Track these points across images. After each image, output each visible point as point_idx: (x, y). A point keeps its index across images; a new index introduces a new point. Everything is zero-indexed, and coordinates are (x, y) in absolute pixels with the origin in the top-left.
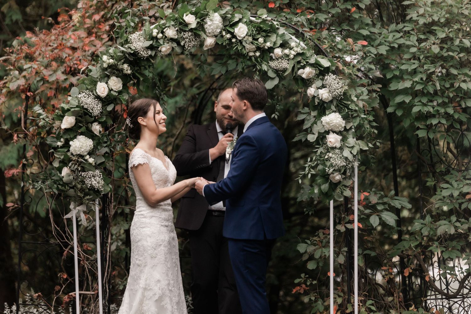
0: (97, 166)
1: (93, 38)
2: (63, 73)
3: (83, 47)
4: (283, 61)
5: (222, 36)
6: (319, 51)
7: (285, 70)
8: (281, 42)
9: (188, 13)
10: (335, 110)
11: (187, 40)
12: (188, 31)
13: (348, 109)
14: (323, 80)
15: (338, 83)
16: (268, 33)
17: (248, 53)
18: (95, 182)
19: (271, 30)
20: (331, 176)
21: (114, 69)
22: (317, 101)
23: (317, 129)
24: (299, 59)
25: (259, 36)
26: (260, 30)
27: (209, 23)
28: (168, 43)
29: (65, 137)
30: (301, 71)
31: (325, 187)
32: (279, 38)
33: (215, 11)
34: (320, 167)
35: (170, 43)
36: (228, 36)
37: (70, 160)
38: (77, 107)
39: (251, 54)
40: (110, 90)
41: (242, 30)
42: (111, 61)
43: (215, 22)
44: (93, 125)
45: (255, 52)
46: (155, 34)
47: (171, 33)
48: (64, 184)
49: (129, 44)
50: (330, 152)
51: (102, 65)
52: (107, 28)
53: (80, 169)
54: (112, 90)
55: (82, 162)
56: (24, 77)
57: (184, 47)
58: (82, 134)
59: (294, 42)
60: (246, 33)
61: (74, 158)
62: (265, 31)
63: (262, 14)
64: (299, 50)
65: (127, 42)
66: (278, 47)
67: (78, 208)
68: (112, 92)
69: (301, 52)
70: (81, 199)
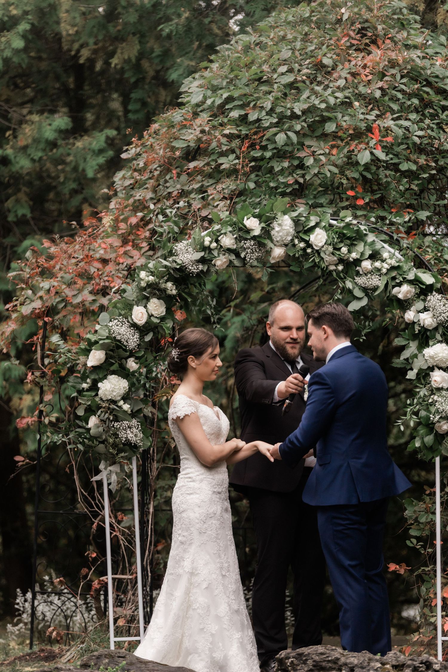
0: (134, 415)
1: (129, 248)
2: (91, 292)
3: (116, 258)
4: (373, 277)
5: (294, 245)
6: (420, 264)
7: (375, 289)
8: (371, 252)
9: (250, 215)
10: (441, 339)
11: (249, 251)
12: (249, 239)
14: (424, 300)
15: (444, 305)
16: (354, 240)
17: (327, 266)
18: (131, 435)
19: (357, 237)
20: (437, 425)
21: (155, 289)
22: (417, 328)
23: (419, 364)
24: (394, 274)
25: (342, 245)
26: (342, 237)
27: (277, 229)
28: (224, 255)
29: (93, 377)
30: (396, 289)
31: (429, 439)
32: (367, 247)
33: (285, 213)
34: (423, 413)
35: (227, 255)
36: (302, 245)
37: (99, 407)
38: (107, 338)
39: (332, 268)
40: (150, 316)
41: (320, 236)
42: (151, 278)
43: (284, 227)
44: (128, 360)
45: (336, 265)
46: (207, 243)
47: (228, 241)
48: (92, 438)
49: (174, 257)
50: (434, 394)
51: (140, 283)
52: (147, 234)
53: (111, 418)
54: (152, 315)
55: (114, 409)
56: (41, 298)
57: (244, 259)
58: (113, 373)
59: (387, 251)
60: (324, 241)
61: (104, 405)
62: (349, 238)
63: (345, 217)
64: (393, 262)
65: (171, 253)
66: (367, 259)
67: (109, 468)
68: (152, 318)
69: (397, 264)
70: (113, 456)
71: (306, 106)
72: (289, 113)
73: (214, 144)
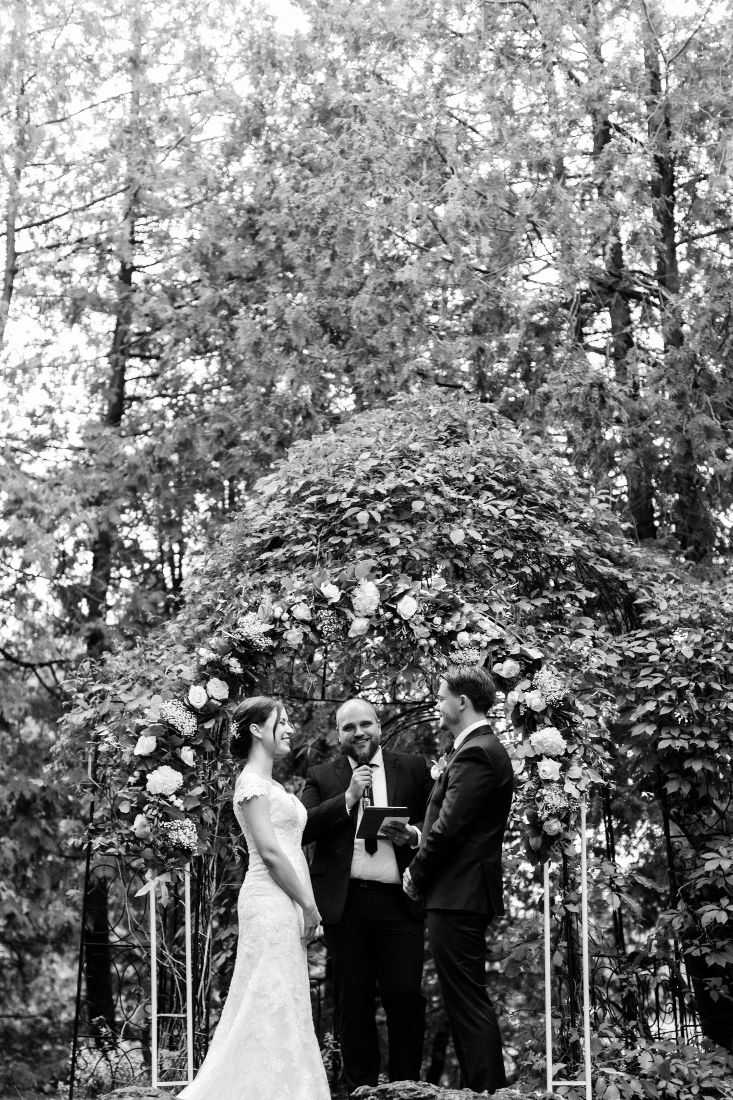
0: (187, 814)
4: (471, 651)
5: (378, 616)
8: (468, 623)
9: (328, 582)
10: (551, 723)
11: (326, 622)
12: (327, 608)
13: (571, 722)
14: (531, 679)
15: (555, 683)
16: (449, 610)
17: (417, 640)
18: (184, 837)
19: (453, 607)
20: (546, 823)
21: (216, 667)
22: (522, 710)
23: (524, 752)
24: (496, 648)
25: (435, 615)
26: (435, 607)
27: (359, 596)
28: (298, 627)
29: (141, 768)
30: (498, 666)
31: (536, 842)
32: (464, 618)
33: (368, 579)
35: (301, 627)
36: (389, 615)
37: (147, 802)
38: (159, 721)
39: (423, 642)
40: (210, 698)
41: (409, 605)
44: (183, 749)
45: (428, 639)
46: (277, 614)
47: (302, 612)
48: (137, 840)
49: (239, 629)
50: (543, 787)
51: (198, 661)
53: (161, 816)
54: (213, 697)
55: (164, 806)
57: (321, 632)
58: (166, 763)
59: (486, 624)
60: (415, 610)
61: (152, 799)
62: (442, 608)
63: (438, 584)
64: (495, 636)
65: (235, 626)
66: (464, 631)
67: (157, 878)
68: (212, 701)
69: (498, 638)
70: (163, 862)
71: (392, 486)
72: (372, 492)
73: (289, 531)
